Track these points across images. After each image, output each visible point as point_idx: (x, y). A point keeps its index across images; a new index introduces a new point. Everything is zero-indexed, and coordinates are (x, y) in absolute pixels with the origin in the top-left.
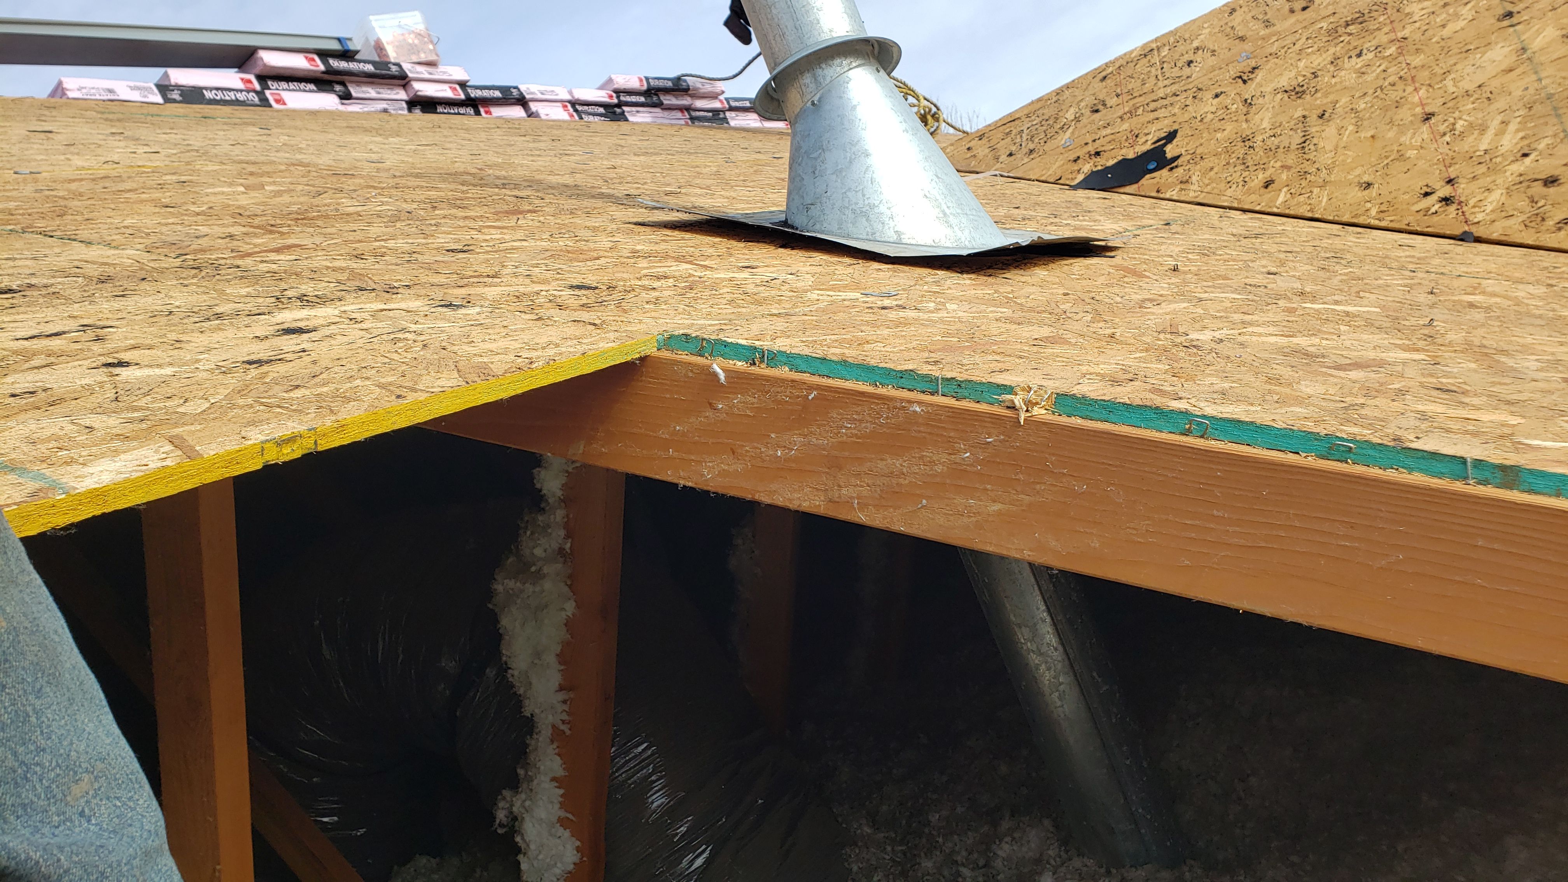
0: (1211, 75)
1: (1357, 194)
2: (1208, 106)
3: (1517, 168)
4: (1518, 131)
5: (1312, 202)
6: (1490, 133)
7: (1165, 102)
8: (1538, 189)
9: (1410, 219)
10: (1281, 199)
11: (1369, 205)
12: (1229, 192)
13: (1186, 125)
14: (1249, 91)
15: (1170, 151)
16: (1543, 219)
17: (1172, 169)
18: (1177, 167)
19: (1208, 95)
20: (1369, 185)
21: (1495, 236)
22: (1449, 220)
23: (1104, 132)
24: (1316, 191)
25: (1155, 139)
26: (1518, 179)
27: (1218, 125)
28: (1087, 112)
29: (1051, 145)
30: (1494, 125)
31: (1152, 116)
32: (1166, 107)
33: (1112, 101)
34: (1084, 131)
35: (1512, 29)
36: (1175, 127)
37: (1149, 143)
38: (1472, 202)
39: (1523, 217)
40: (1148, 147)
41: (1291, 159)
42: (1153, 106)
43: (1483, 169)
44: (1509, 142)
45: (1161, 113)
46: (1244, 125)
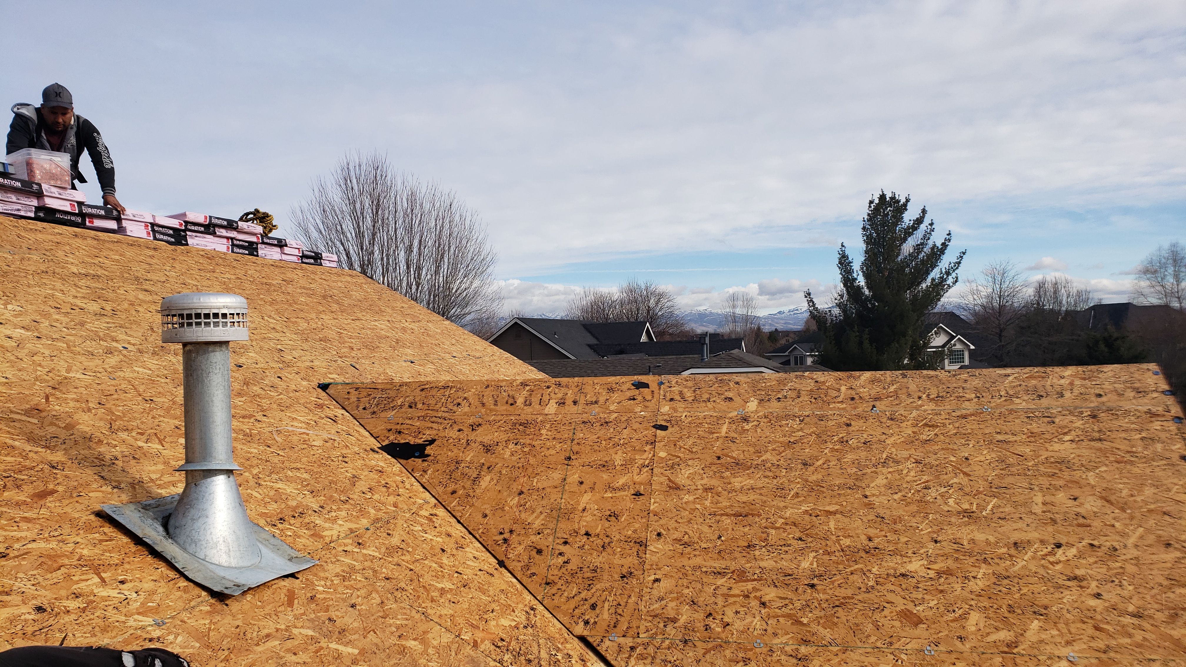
0: (463, 417)
1: (479, 517)
2: (453, 433)
3: (534, 538)
4: (543, 520)
5: (464, 512)
6: (535, 515)
7: (439, 421)
8: (534, 553)
9: (490, 543)
10: (454, 504)
11: (481, 527)
12: (438, 488)
13: (440, 440)
14: (472, 436)
15: (428, 450)
16: (528, 569)
17: (423, 461)
18: (426, 461)
19: (456, 428)
20: (485, 516)
21: (510, 568)
22: (500, 551)
23: (408, 422)
24: (468, 507)
25: (425, 439)
26: (531, 544)
27: (451, 447)
28: (407, 404)
29: (383, 415)
30: (538, 511)
31: (430, 425)
32: (438, 423)
33: (420, 406)
34: (401, 415)
35: (566, 466)
36: (436, 438)
37: (423, 440)
38: (512, 546)
39: (523, 564)
40: (420, 442)
41: (468, 484)
42: (434, 419)
43: (523, 532)
44: (537, 524)
45: (435, 426)
46: (461, 454)
